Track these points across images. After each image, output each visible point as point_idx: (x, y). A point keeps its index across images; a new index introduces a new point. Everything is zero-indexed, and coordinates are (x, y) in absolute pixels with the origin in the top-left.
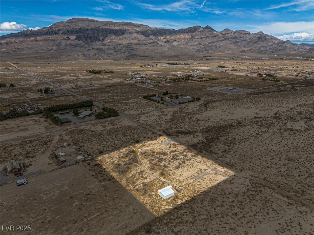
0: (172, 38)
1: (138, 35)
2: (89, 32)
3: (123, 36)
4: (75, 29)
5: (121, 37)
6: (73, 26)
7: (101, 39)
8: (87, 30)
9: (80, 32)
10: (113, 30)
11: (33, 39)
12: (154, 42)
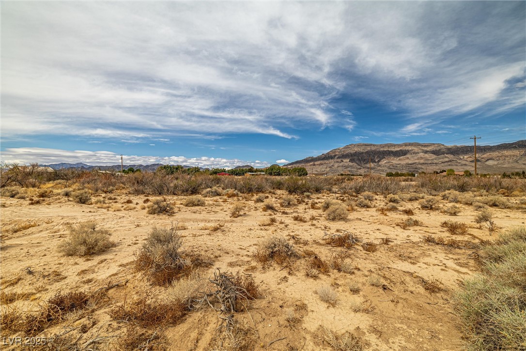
0: (485, 156)
1: (426, 155)
2: (364, 155)
3: (404, 157)
4: (350, 153)
5: (402, 157)
6: (348, 151)
7: (377, 161)
8: (363, 153)
9: (355, 156)
10: (392, 152)
11: (311, 163)
12: (450, 161)
